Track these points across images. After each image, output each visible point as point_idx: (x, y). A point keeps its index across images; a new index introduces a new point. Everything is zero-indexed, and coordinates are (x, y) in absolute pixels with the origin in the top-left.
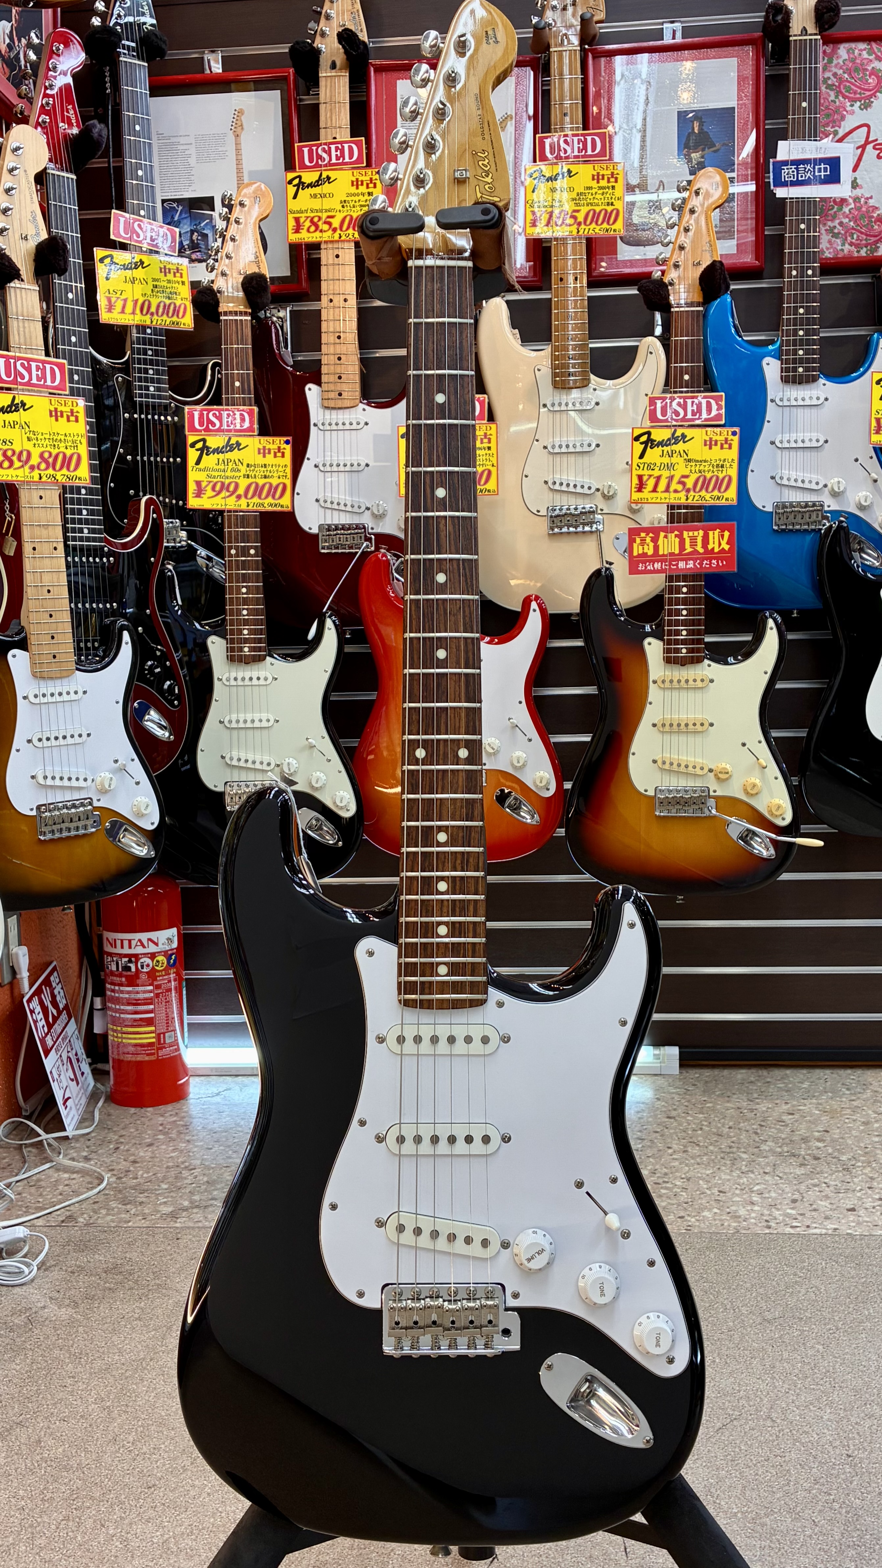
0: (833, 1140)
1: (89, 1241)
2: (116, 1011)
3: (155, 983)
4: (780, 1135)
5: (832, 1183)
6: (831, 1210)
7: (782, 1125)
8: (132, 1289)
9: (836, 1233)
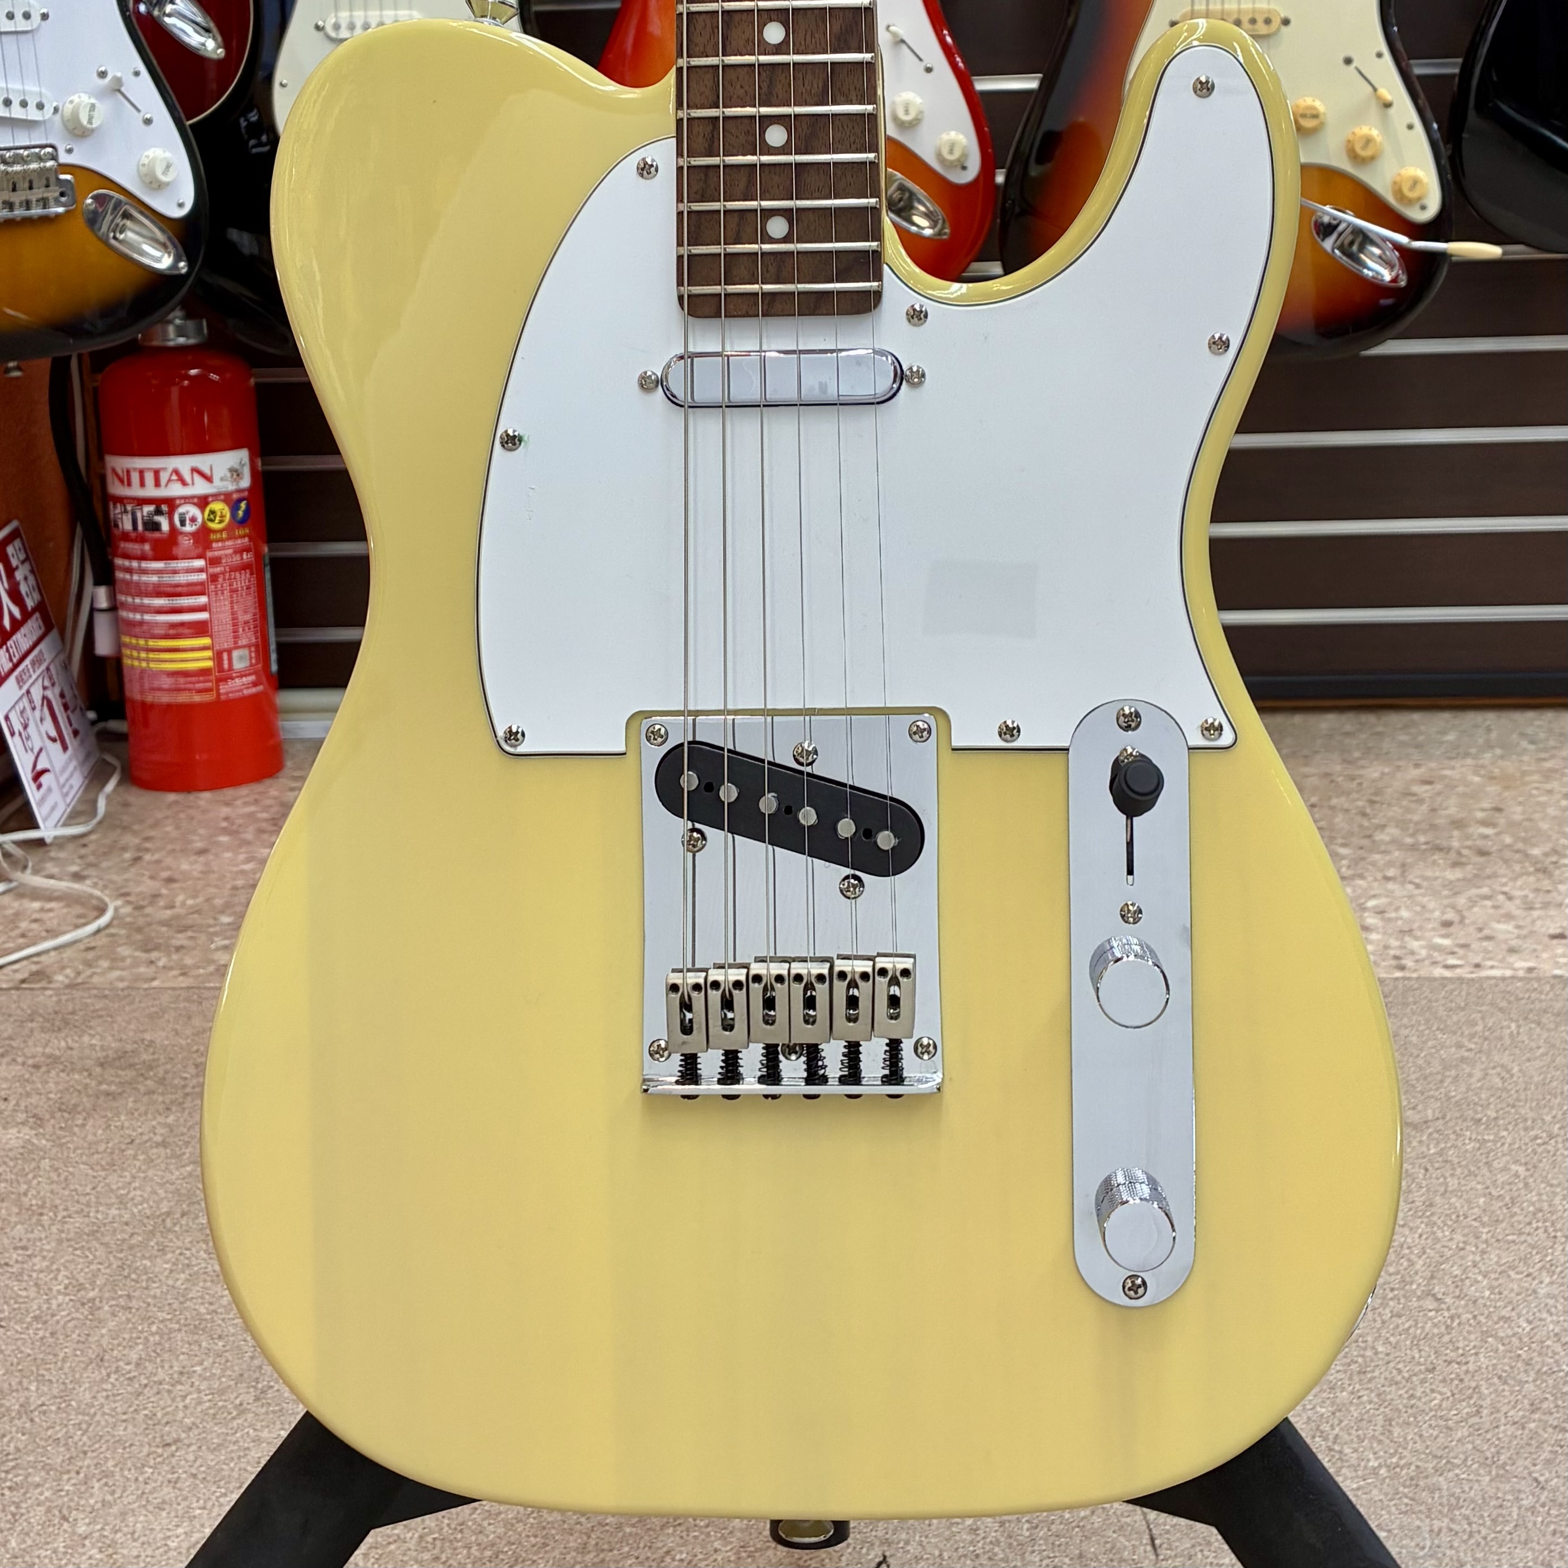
0: (1512, 824)
1: (73, 1013)
2: (135, 609)
3: (209, 554)
4: (1409, 817)
5: (1517, 893)
6: (1519, 937)
7: (1412, 801)
8: (150, 1092)
9: (1533, 975)
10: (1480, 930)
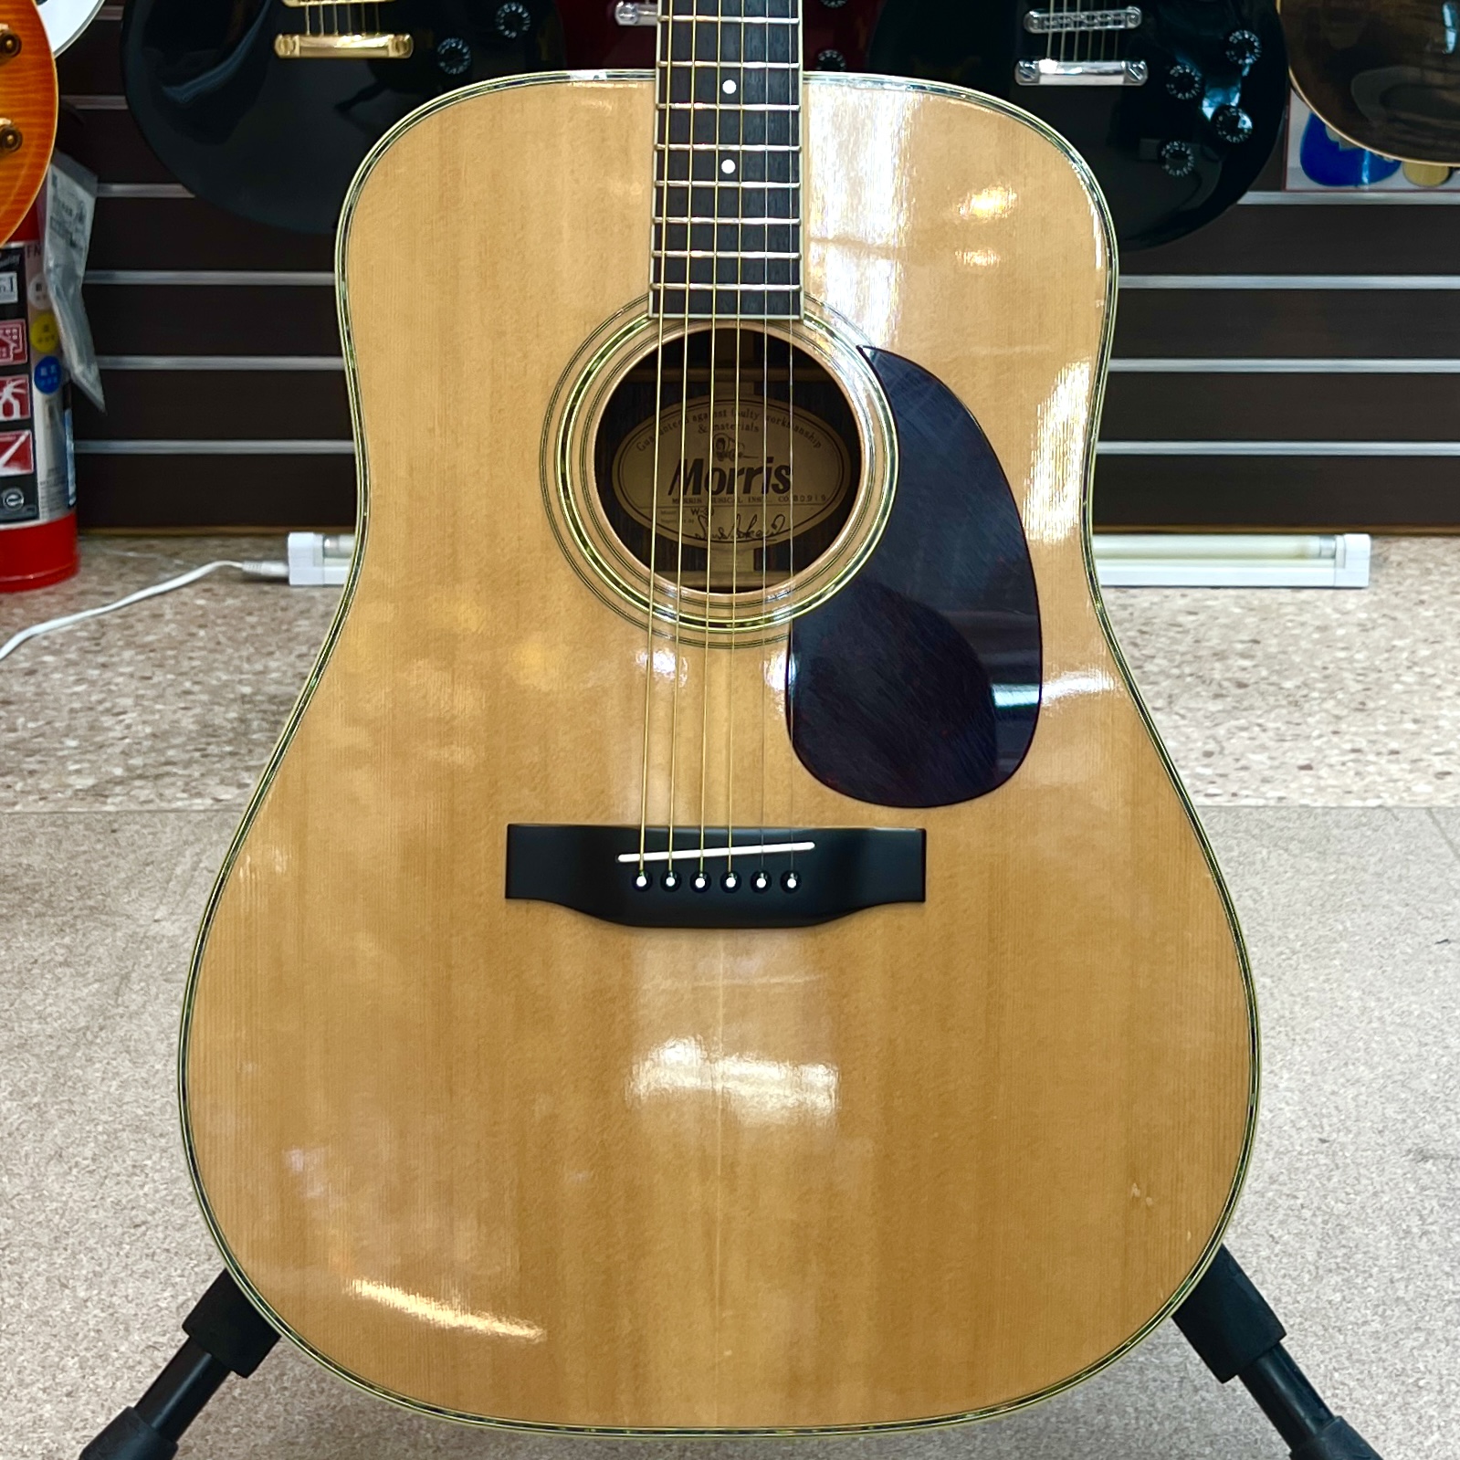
0: (1269, 657)
4: (1175, 647)
5: (1271, 725)
6: (1271, 768)
7: (1179, 632)
8: (43, 915)
9: (1283, 804)
10: (1237, 760)
